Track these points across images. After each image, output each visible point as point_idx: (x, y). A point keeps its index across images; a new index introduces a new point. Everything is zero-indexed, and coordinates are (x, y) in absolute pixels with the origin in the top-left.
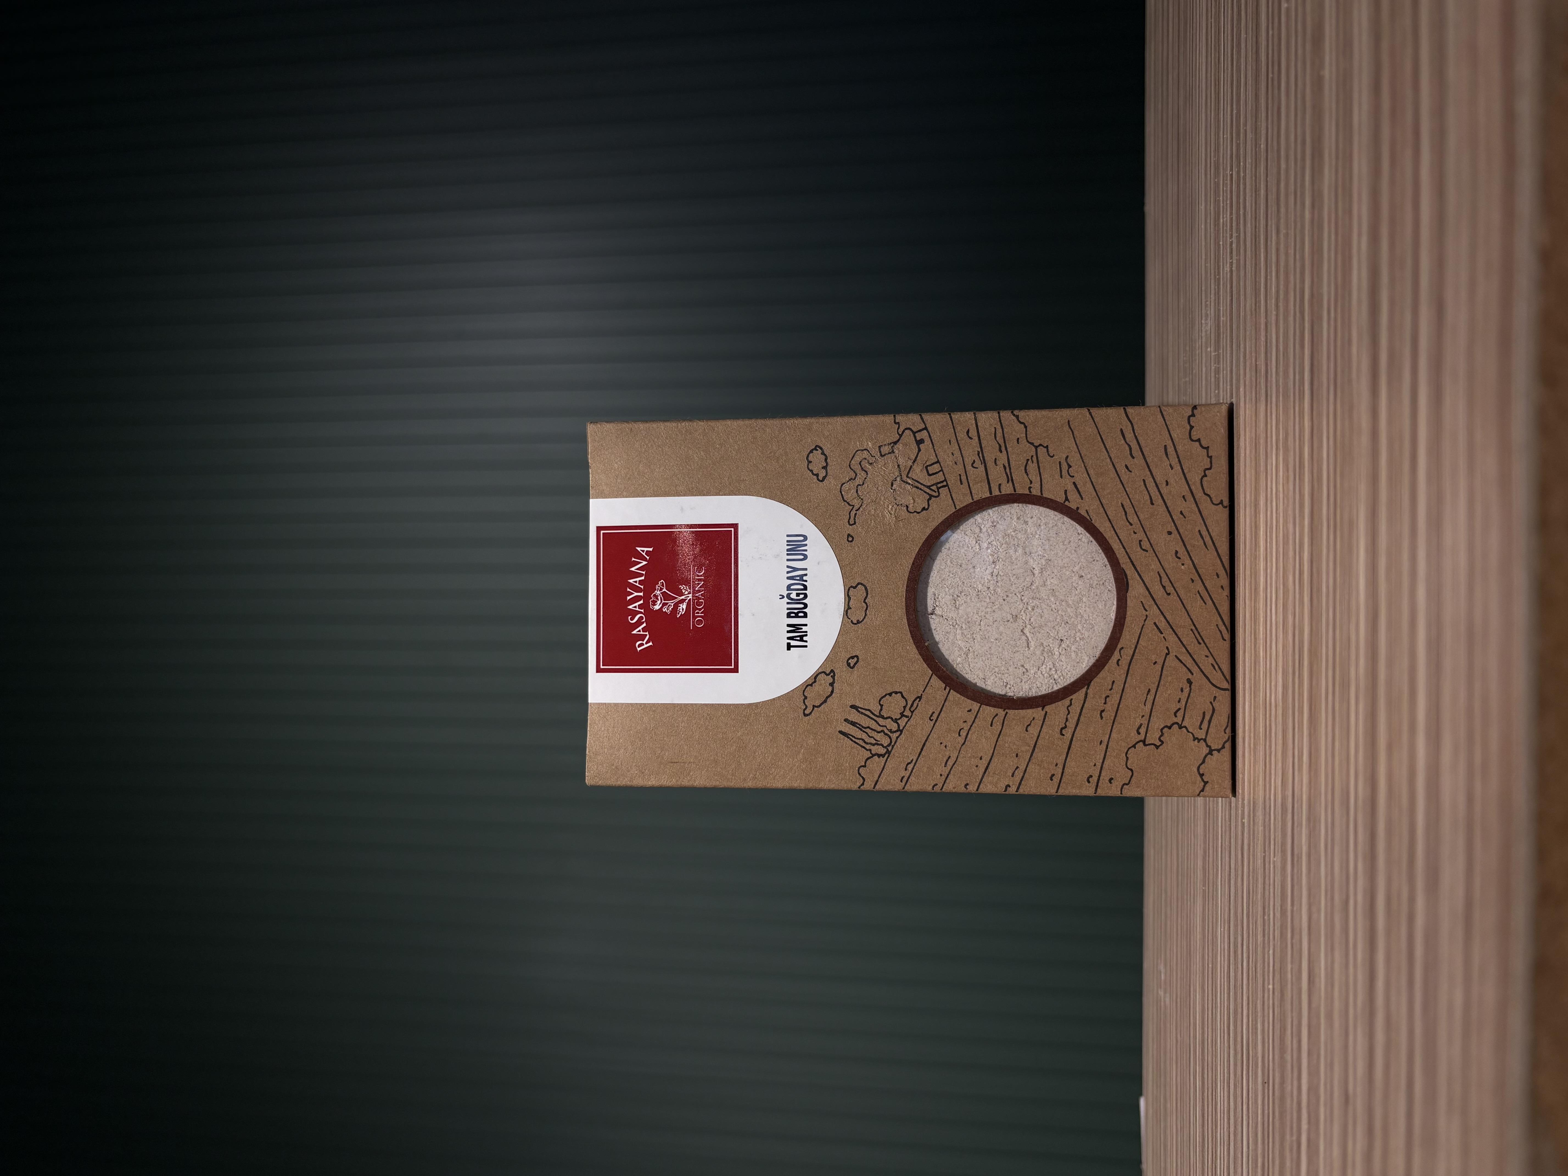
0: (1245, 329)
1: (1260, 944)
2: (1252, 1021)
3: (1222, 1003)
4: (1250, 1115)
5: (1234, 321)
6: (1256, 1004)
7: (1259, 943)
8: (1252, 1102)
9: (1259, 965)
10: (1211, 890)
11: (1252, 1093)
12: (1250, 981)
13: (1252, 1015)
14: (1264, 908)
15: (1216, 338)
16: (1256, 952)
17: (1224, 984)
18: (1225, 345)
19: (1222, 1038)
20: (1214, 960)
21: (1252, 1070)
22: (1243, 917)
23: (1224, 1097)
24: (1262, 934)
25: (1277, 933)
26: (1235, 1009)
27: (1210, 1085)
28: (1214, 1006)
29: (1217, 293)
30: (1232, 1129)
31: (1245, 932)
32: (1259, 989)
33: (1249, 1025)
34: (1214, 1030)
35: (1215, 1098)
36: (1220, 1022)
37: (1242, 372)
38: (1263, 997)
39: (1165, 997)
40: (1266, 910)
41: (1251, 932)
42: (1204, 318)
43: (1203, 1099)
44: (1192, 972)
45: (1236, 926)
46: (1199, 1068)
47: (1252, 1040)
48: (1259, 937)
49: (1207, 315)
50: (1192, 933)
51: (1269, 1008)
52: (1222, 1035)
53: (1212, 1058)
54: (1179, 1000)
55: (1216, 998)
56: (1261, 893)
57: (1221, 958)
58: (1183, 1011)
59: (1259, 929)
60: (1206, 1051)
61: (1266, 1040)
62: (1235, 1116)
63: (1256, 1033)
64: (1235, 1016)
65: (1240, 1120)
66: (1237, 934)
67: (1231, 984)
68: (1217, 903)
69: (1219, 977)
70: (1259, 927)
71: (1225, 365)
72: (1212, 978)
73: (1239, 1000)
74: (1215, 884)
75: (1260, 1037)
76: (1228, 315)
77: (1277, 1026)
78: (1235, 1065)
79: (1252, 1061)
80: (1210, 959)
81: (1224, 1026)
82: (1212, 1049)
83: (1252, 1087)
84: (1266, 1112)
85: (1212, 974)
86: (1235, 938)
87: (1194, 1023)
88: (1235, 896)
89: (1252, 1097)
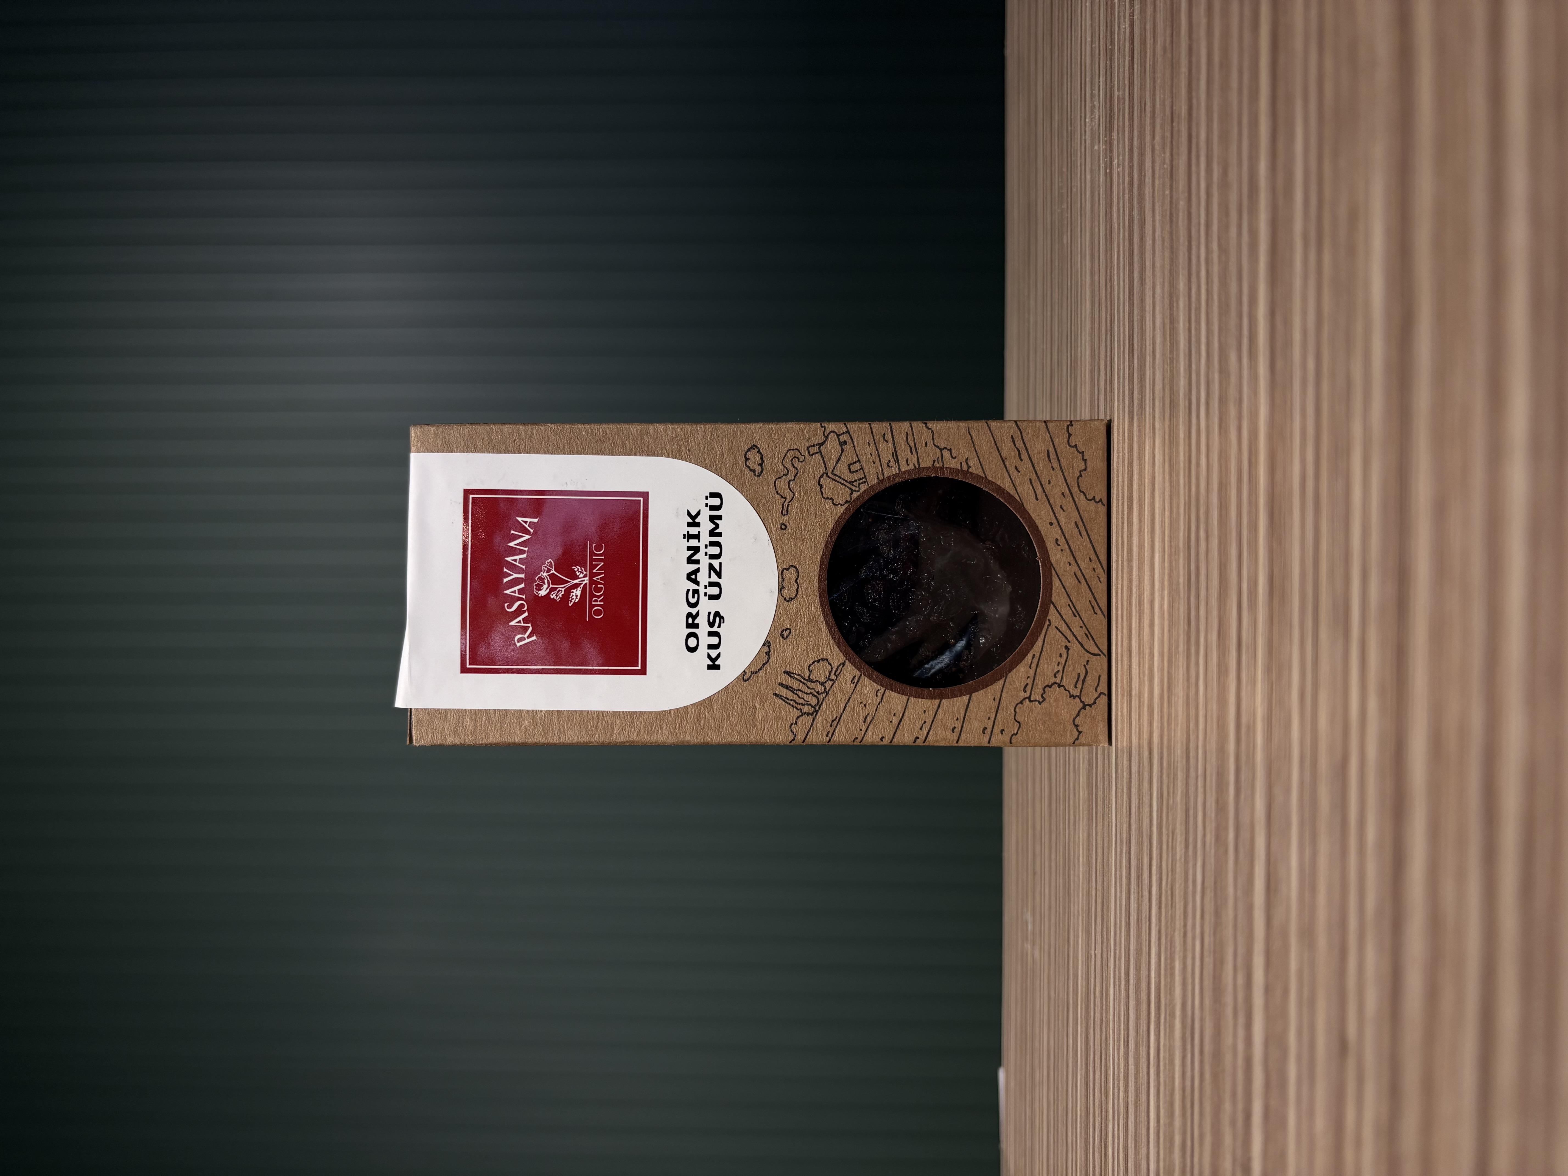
0: (1154, 78)
1: (1180, 859)
2: (1166, 959)
3: (1118, 944)
4: (1162, 1080)
5: (1136, 82)
6: (1172, 937)
7: (1178, 858)
8: (1165, 1064)
9: (1177, 886)
10: (1100, 809)
11: (1165, 1052)
12: (1163, 910)
13: (1166, 952)
14: (1187, 811)
15: (1108, 125)
16: (1173, 870)
17: (1121, 921)
18: (1121, 123)
19: (1117, 987)
20: (1105, 894)
21: (1165, 1022)
22: (1151, 831)
23: (1119, 1059)
24: (1183, 846)
25: (1210, 838)
26: (1137, 949)
27: (1098, 1048)
28: (1105, 950)
29: (1110, 69)
30: (1132, 1099)
31: (1154, 849)
32: (1177, 917)
33: (1159, 965)
34: (1104, 979)
35: (1106, 1062)
36: (1115, 968)
37: (1148, 138)
38: (1185, 926)
39: (1033, 949)
40: (1191, 812)
41: (1164, 847)
42: (1088, 115)
43: (1087, 1064)
44: (1072, 914)
45: (1140, 844)
46: (1081, 1027)
47: (1166, 985)
48: (1178, 849)
49: (1093, 108)
50: (1072, 866)
51: (1194, 939)
52: (1117, 983)
53: (1102, 1014)
54: (1052, 950)
55: (1108, 940)
56: (1182, 792)
57: (1116, 890)
58: (1059, 963)
59: (1179, 839)
60: (1092, 1006)
61: (1190, 981)
62: (1136, 1082)
63: (1172, 975)
64: (1137, 958)
65: (1144, 1087)
66: (1143, 854)
67: (1132, 918)
68: (1110, 823)
69: (1113, 913)
70: (1179, 836)
71: (1121, 150)
72: (1102, 916)
73: (1144, 936)
74: (1106, 800)
75: (1178, 978)
76: (1127, 82)
77: (1209, 960)
78: (1138, 1018)
79: (1166, 1011)
80: (1099, 894)
81: (1120, 973)
82: (1102, 1003)
83: (1165, 1045)
84: (1189, 1074)
85: (1102, 911)
86: (1138, 860)
87: (1073, 974)
88: (1139, 807)
89: (1164, 1058)
